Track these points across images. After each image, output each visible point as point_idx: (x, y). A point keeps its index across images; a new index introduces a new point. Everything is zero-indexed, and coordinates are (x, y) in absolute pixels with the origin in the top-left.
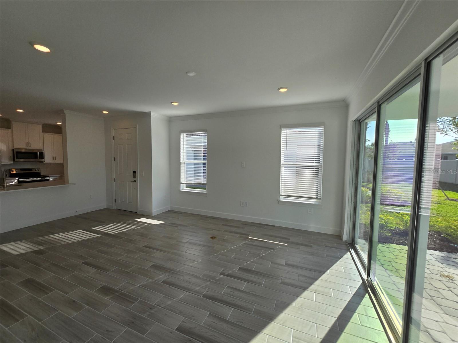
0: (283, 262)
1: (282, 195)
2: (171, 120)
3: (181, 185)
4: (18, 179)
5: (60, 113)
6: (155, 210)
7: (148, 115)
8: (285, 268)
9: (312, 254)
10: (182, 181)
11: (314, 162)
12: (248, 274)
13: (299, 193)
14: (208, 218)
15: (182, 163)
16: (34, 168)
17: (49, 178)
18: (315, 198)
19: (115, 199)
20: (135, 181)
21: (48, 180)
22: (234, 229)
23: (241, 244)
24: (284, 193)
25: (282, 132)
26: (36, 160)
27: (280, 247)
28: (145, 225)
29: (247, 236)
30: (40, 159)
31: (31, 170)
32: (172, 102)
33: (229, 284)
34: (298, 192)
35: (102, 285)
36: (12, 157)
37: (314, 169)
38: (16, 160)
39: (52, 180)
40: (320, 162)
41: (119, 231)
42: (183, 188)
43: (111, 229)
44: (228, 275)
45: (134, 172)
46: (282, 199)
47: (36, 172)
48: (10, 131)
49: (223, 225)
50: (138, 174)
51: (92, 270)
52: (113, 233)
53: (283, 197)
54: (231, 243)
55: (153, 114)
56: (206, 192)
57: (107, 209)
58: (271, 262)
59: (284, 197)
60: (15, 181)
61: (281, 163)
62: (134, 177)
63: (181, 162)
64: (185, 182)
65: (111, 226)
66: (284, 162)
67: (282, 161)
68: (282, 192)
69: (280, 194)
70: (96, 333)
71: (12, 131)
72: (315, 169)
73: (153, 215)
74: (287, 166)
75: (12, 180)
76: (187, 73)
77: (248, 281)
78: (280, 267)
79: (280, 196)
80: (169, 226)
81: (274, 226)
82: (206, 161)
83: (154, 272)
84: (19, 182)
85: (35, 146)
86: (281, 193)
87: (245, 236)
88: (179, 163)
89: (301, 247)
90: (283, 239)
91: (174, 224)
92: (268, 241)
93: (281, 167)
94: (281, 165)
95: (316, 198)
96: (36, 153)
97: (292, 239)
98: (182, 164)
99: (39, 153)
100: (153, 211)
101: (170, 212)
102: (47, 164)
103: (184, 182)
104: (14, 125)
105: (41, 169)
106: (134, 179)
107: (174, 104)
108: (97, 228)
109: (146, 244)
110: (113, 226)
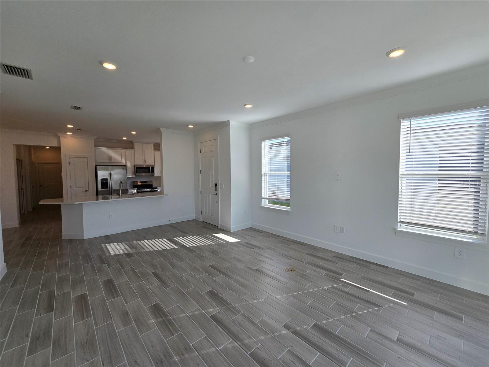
0: (395, 335)
1: (401, 222)
2: (251, 127)
3: (263, 200)
4: (137, 190)
5: (157, 131)
6: (235, 225)
7: (226, 124)
8: (396, 347)
9: (460, 335)
10: (263, 196)
11: (469, 170)
12: (325, 339)
13: (436, 221)
14: (291, 241)
15: (264, 174)
16: (148, 181)
17: (157, 189)
18: (470, 232)
19: (201, 211)
20: (217, 194)
21: (157, 191)
22: (321, 263)
23: (326, 287)
24: (405, 219)
25: (402, 124)
26: (149, 174)
27: (391, 305)
28: (219, 241)
29: (338, 276)
30: (151, 173)
31: (146, 182)
32: (245, 105)
33: (292, 346)
34: (434, 219)
35: (156, 302)
36: (134, 172)
37: (468, 181)
38: (136, 174)
39: (160, 191)
40: (484, 170)
41: (194, 245)
42: (265, 203)
43: (188, 241)
44: (296, 333)
45: (216, 185)
46: (401, 228)
47: (149, 184)
48: (133, 150)
49: (307, 253)
50: (219, 186)
51: (156, 282)
52: (188, 246)
53: (403, 225)
54: (311, 282)
55: (231, 123)
56: (289, 210)
57: (195, 220)
58: (370, 329)
59: (405, 225)
60: (135, 191)
61: (400, 173)
62: (216, 190)
63: (262, 173)
64: (268, 197)
65: (190, 238)
66: (406, 170)
67: (402, 169)
68: (402, 217)
69: (399, 220)
70: (126, 360)
71: (134, 150)
72: (471, 181)
73: (232, 232)
74: (410, 177)
75: (133, 191)
76: (243, 59)
77: (323, 351)
78: (387, 342)
79: (399, 224)
80: (244, 246)
81: (388, 267)
82: (290, 172)
83: (208, 301)
84: (138, 192)
85: (149, 162)
86: (400, 218)
87: (334, 276)
88: (261, 175)
89: (436, 315)
90: (400, 292)
91: (250, 244)
92: (370, 290)
93: (400, 179)
94: (400, 176)
95: (475, 233)
96: (150, 168)
97: (418, 296)
98: (264, 176)
99: (151, 168)
100: (232, 227)
101: (251, 229)
102: (157, 177)
103: (265, 197)
104: (136, 146)
105: (153, 182)
106: (215, 192)
107: (248, 106)
108: (178, 239)
109: (213, 263)
110: (192, 238)
